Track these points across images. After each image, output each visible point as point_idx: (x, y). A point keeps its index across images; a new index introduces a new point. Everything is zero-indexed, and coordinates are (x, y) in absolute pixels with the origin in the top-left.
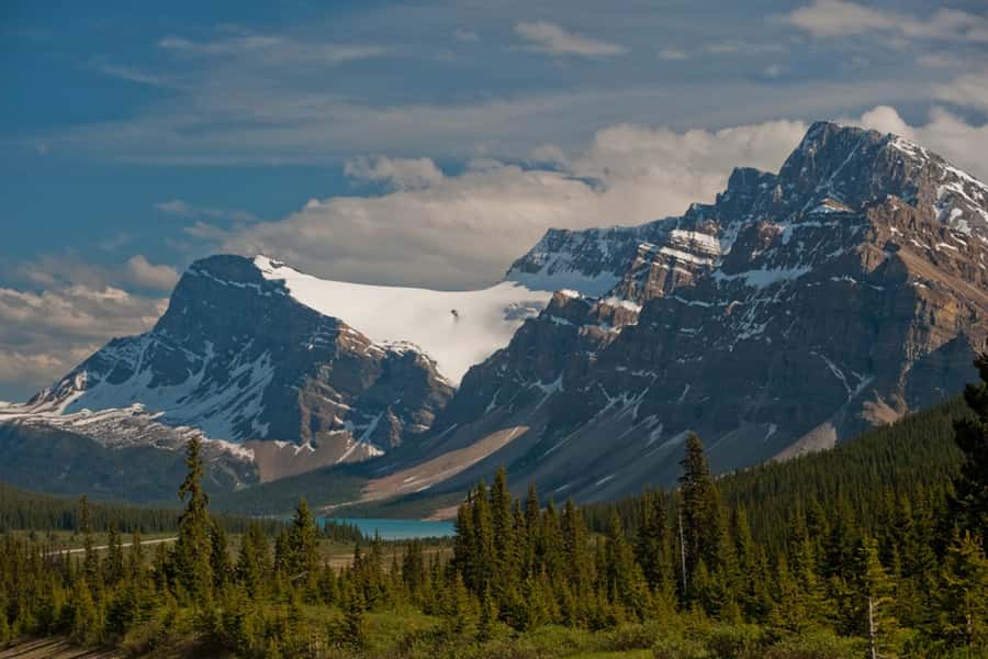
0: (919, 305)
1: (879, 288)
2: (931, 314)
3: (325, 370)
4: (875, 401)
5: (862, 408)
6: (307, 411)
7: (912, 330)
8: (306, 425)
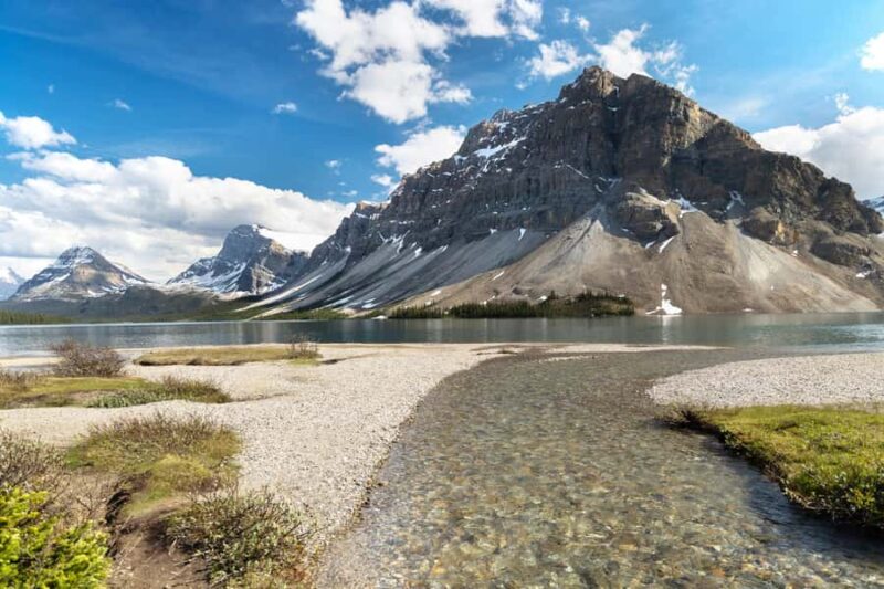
0: (673, 102)
1: (615, 109)
2: (685, 112)
3: (264, 260)
4: (638, 192)
5: (626, 199)
6: (255, 278)
7: (668, 126)
8: (254, 284)
